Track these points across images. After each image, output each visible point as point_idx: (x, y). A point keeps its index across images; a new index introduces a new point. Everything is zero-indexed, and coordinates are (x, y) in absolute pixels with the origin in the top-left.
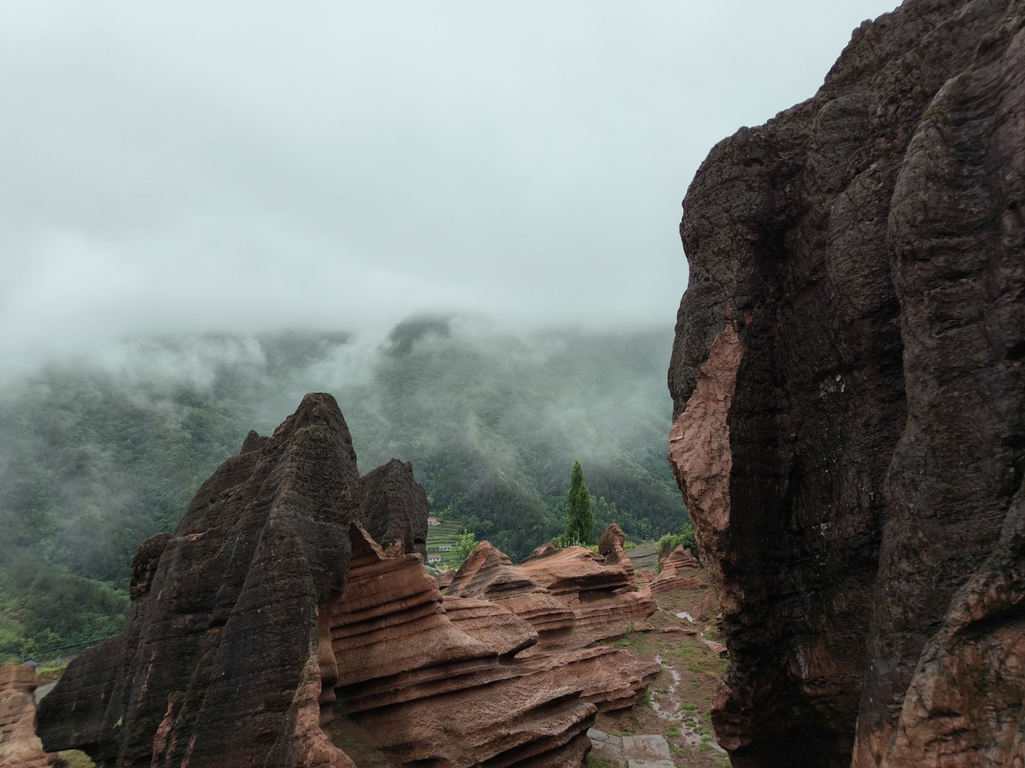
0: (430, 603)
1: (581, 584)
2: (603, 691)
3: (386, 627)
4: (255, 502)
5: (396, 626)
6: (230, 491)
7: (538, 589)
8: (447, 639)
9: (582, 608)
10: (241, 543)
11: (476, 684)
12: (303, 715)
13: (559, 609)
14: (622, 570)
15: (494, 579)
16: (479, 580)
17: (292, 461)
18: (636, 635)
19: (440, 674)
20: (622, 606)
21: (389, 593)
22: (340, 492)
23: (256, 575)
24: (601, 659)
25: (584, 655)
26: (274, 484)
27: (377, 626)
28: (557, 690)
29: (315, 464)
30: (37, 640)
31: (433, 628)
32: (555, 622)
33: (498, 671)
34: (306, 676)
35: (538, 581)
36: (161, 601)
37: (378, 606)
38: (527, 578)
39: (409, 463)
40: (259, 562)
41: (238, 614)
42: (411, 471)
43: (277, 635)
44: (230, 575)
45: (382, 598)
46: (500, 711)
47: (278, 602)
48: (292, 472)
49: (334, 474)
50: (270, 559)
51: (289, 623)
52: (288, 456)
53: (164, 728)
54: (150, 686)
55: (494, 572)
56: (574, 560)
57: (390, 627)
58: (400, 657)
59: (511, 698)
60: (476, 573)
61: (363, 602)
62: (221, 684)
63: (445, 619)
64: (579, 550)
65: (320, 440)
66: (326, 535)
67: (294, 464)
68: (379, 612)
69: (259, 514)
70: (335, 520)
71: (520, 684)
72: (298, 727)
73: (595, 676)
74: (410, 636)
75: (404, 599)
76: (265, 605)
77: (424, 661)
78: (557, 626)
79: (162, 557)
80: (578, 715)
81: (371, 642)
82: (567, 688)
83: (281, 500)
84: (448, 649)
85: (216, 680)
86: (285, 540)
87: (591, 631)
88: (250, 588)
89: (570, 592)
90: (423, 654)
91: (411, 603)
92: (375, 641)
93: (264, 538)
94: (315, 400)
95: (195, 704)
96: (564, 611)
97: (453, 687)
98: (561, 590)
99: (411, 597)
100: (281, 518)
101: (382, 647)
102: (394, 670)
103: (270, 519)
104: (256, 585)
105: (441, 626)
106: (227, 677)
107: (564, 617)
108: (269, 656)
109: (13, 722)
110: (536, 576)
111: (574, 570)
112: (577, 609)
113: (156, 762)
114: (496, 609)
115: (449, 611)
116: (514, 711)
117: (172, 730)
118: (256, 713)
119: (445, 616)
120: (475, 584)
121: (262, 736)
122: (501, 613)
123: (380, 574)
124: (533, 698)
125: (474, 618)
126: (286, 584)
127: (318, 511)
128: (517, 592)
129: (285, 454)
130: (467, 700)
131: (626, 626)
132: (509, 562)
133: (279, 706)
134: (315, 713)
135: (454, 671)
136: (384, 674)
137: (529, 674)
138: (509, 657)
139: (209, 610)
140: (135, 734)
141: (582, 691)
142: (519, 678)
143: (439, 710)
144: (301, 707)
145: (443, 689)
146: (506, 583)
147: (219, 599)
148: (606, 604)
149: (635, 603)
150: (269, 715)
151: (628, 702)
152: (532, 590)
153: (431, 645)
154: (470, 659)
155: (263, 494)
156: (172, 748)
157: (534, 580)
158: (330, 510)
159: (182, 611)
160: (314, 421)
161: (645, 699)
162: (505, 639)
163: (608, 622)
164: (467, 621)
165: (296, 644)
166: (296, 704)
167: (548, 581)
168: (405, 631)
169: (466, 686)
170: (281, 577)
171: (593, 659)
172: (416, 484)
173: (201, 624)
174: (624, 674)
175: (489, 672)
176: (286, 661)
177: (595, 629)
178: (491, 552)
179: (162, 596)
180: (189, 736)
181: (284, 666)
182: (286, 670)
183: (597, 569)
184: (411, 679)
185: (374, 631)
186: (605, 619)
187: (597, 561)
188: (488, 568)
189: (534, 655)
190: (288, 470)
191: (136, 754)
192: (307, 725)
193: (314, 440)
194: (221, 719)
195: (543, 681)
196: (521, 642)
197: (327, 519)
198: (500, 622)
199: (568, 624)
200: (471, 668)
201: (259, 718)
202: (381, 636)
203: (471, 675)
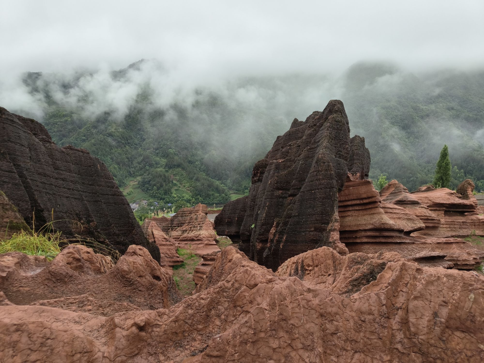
0: (375, 202)
1: (447, 207)
2: (456, 259)
3: (352, 210)
4: (309, 147)
5: (357, 210)
6: (292, 143)
7: (422, 206)
8: (382, 219)
9: (445, 219)
10: (302, 164)
11: (394, 241)
12: (333, 234)
13: (433, 217)
14: (472, 203)
15: (399, 198)
16: (390, 198)
17: (327, 130)
18: (475, 237)
19: (377, 234)
20: (469, 221)
21: (355, 195)
22: (346, 146)
23: (312, 177)
24: (456, 244)
25: (446, 240)
26: (318, 140)
27: (348, 209)
28: (433, 253)
29: (336, 132)
30: (196, 199)
31: (376, 214)
32: (430, 223)
33: (403, 238)
34: (334, 220)
35: (422, 202)
36: (270, 184)
37: (349, 201)
38: (416, 200)
39: (363, 137)
40: (314, 172)
41: (303, 192)
42: (364, 142)
43: (320, 202)
44: (297, 177)
45: (351, 197)
46: (404, 255)
47: (321, 189)
48: (328, 135)
49: (344, 138)
50: (319, 171)
51: (326, 198)
52: (325, 128)
53: (273, 230)
54: (266, 215)
55: (399, 195)
56: (444, 195)
57: (354, 210)
58: (359, 224)
59: (409, 251)
60: (389, 194)
61: (342, 198)
62: (296, 218)
63: (382, 210)
64: (447, 190)
65: (339, 122)
66: (339, 164)
67: (328, 132)
68: (349, 203)
69: (311, 153)
70: (343, 158)
71: (414, 246)
72: (330, 238)
73: (452, 251)
74: (364, 215)
75: (362, 199)
76: (316, 190)
77: (370, 227)
78: (431, 225)
79: (267, 167)
80: (443, 266)
81: (345, 215)
82: (438, 253)
83: (323, 147)
84: (382, 224)
85: (294, 216)
86: (326, 164)
87: (449, 231)
88: (309, 182)
89: (439, 210)
90: (370, 224)
91: (365, 201)
92: (346, 215)
93: (316, 162)
94: (335, 103)
95: (285, 224)
96: (436, 219)
97: (383, 240)
98: (434, 209)
99: (365, 198)
100: (324, 154)
101: (350, 218)
102: (355, 228)
103: (319, 154)
104: (312, 181)
105: (380, 213)
106: (298, 216)
107: (435, 222)
108: (317, 210)
109: (202, 224)
110: (421, 200)
111: (443, 200)
112: (442, 219)
113: (270, 242)
114: (404, 211)
115: (383, 208)
116: (411, 257)
117: (276, 232)
118: (311, 231)
119: (381, 209)
120: (388, 199)
121: (312, 240)
122: (406, 213)
123: (351, 187)
124: (420, 254)
125: (393, 213)
126: (325, 182)
127: (336, 153)
128: (410, 206)
129: (323, 127)
130: (389, 247)
131: (470, 232)
132: (407, 191)
133: (319, 230)
134: (338, 235)
135: (384, 234)
136: (350, 230)
137: (419, 243)
138: (408, 233)
139: (288, 190)
140: (261, 231)
141: (446, 256)
142: (413, 243)
143: (375, 249)
144: (332, 231)
145: (378, 240)
146: (405, 201)
147: (293, 186)
148: (460, 219)
149: (478, 221)
150: (315, 233)
151: (470, 267)
152: (419, 206)
153: (374, 220)
154: (392, 230)
155: (313, 144)
156: (276, 238)
157: (420, 201)
158: (341, 153)
159: (278, 189)
160: (336, 113)
161: (480, 268)
162: (408, 225)
163: (460, 228)
164: (389, 214)
165: (328, 207)
166: (329, 230)
167: (428, 203)
168: (361, 213)
169: (389, 241)
170: (323, 179)
171: (451, 243)
172: (366, 148)
173: (285, 195)
174: (469, 254)
175: (400, 237)
176: (323, 213)
177: (451, 230)
178: (398, 185)
179: (271, 182)
180: (283, 235)
181: (323, 215)
182: (323, 217)
183: (457, 201)
184: (363, 234)
185: (346, 211)
186: (458, 227)
187: (457, 197)
188: (396, 193)
189: (417, 236)
190: (326, 134)
191: (261, 238)
192: (335, 238)
193: (336, 121)
194: (296, 231)
195: (426, 247)
196: (416, 228)
197: (340, 157)
198: (406, 217)
199: (436, 225)
200: (392, 234)
201: (312, 233)
202: (349, 213)
203: (392, 237)
